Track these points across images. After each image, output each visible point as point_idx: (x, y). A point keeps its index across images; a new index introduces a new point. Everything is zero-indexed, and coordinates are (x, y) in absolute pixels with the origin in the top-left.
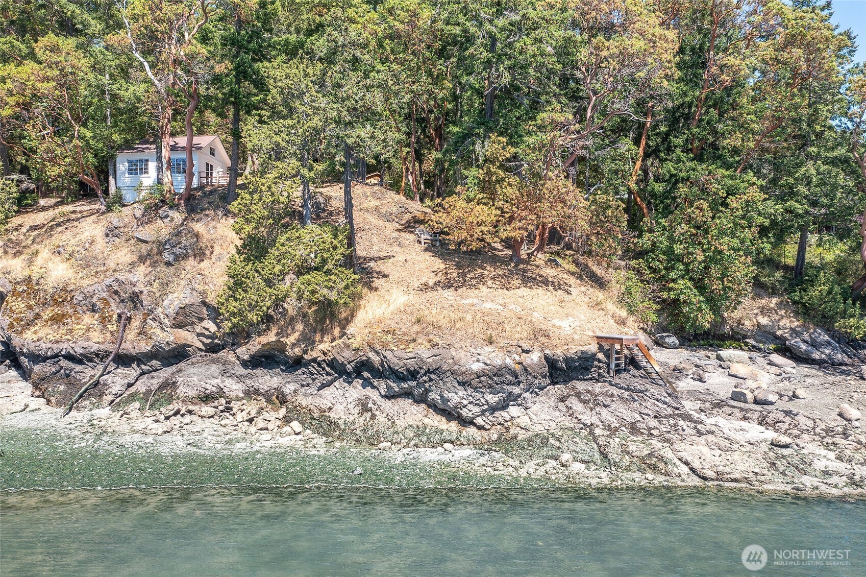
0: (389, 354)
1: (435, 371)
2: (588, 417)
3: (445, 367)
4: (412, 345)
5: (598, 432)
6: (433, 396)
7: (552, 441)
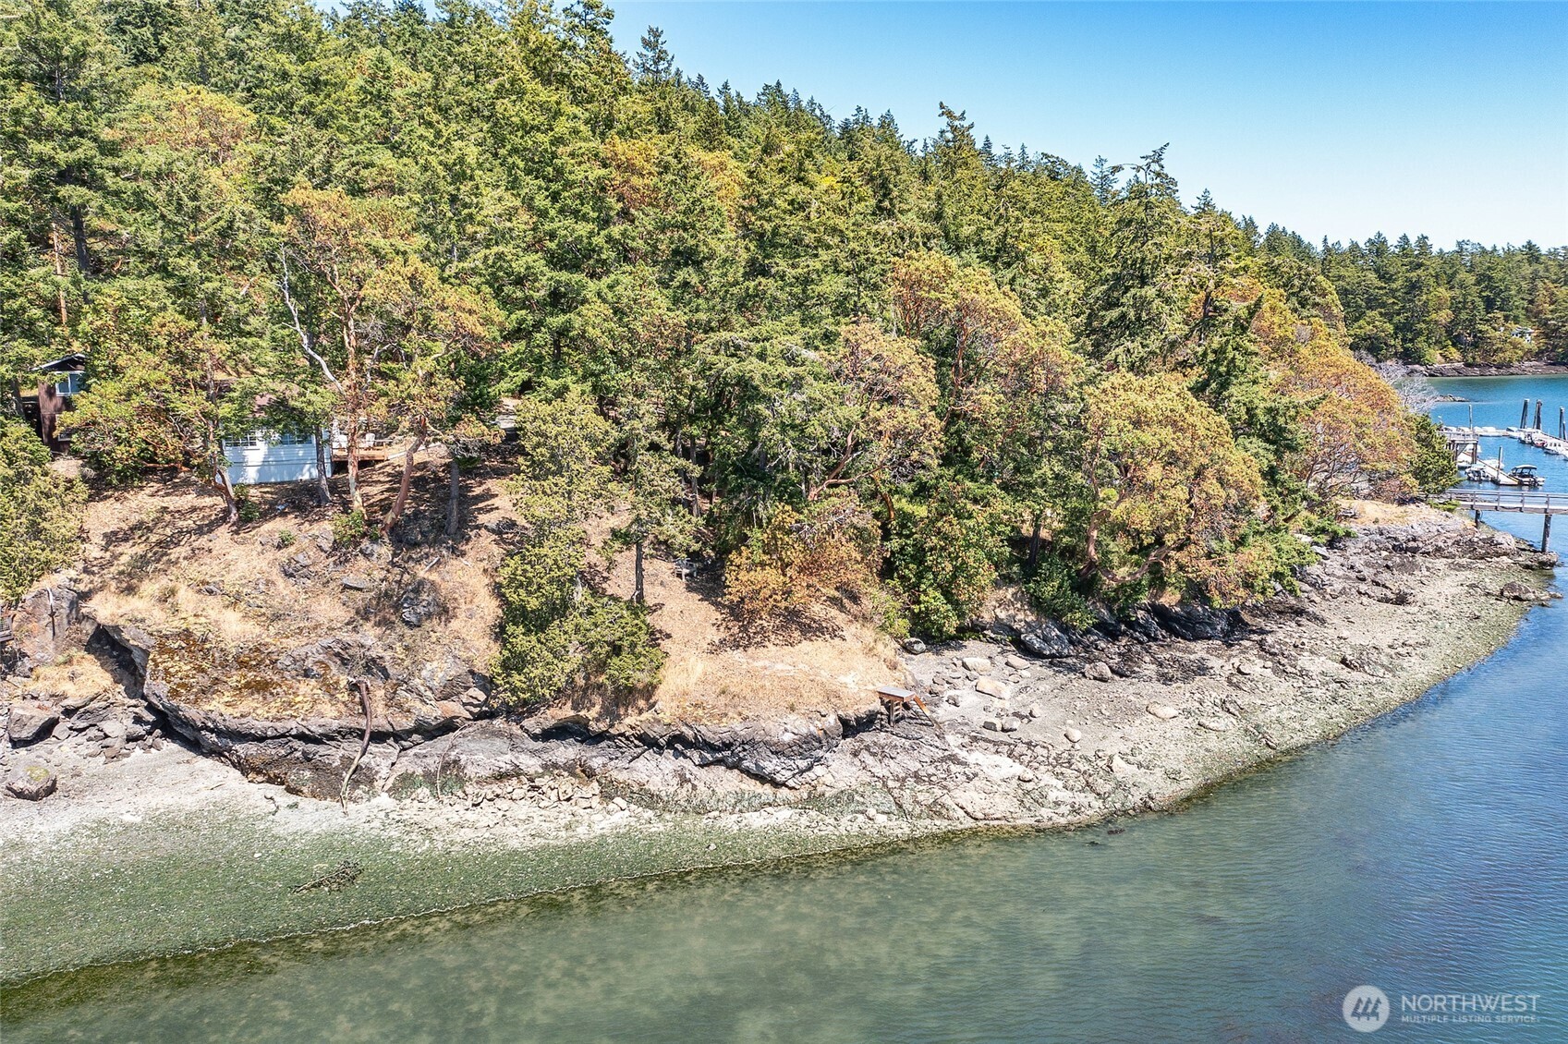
0: (702, 729)
1: (750, 744)
2: (880, 770)
3: (757, 739)
4: (724, 720)
5: (891, 784)
6: (746, 764)
7: (857, 797)
